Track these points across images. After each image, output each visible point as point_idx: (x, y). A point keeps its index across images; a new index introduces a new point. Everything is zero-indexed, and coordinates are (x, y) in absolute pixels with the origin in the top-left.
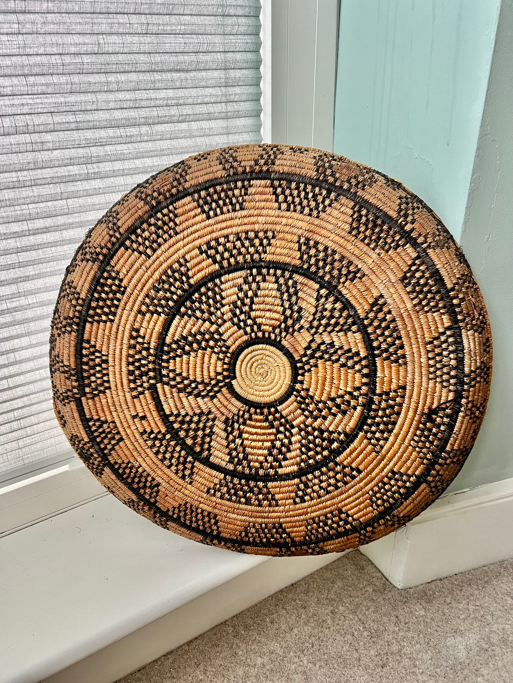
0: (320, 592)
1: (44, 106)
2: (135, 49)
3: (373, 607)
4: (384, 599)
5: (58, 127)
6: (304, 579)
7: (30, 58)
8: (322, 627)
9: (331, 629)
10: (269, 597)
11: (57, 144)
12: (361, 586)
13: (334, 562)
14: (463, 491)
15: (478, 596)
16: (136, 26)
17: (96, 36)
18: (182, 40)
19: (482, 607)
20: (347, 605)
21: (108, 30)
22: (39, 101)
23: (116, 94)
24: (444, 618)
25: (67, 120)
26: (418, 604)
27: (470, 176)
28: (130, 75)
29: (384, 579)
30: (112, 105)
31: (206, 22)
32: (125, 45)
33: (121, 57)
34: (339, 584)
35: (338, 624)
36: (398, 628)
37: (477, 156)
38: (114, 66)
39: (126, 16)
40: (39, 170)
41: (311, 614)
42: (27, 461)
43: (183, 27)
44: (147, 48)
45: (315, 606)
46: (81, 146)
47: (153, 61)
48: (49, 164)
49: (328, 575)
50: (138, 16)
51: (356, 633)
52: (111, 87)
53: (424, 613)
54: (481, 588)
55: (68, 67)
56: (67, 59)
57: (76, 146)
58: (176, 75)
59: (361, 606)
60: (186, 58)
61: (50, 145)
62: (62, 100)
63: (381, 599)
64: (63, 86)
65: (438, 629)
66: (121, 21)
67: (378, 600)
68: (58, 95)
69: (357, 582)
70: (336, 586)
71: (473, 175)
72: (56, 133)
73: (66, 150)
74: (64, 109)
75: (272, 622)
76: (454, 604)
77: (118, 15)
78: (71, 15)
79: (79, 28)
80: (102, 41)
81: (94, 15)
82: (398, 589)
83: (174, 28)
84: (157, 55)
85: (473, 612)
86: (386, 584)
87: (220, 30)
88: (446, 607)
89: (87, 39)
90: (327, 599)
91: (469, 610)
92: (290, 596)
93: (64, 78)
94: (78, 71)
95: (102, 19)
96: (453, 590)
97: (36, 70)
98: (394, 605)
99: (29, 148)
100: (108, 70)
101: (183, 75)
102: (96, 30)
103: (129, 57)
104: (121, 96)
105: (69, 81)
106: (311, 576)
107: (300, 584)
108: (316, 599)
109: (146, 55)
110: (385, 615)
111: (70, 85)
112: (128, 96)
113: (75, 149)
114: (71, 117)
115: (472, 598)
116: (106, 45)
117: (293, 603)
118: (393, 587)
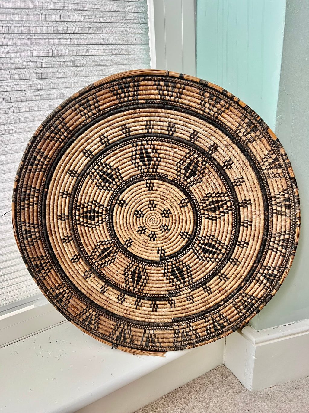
0: (198, 393)
1: (20, 86)
2: (74, 54)
3: (232, 404)
4: (240, 398)
5: (28, 98)
6: (187, 384)
7: (12, 59)
10: (164, 396)
11: (28, 108)
12: (225, 389)
13: (207, 373)
14: (290, 323)
15: (304, 396)
16: (75, 40)
17: (50, 46)
18: (102, 48)
19: (307, 404)
20: (215, 402)
21: (58, 43)
22: (17, 83)
23: (63, 79)
25: (34, 95)
26: (263, 402)
27: (275, 116)
28: (71, 68)
29: (241, 385)
30: (61, 85)
31: (116, 37)
32: (68, 51)
33: (66, 58)
34: (210, 388)
37: (278, 104)
38: (62, 63)
39: (68, 34)
40: (18, 124)
41: (191, 408)
42: (8, 302)
43: (102, 41)
44: (81, 53)
45: (194, 402)
46: (43, 109)
47: (85, 60)
48: (23, 120)
49: (203, 381)
50: (75, 35)
52: (60, 75)
53: (267, 408)
54: (305, 391)
55: (34, 64)
56: (34, 60)
57: (39, 109)
58: (99, 68)
59: (224, 403)
60: (105, 58)
61: (24, 109)
62: (31, 83)
63: (238, 398)
64: (31, 75)
66: (65, 37)
67: (236, 399)
68: (28, 80)
69: (222, 386)
70: (208, 389)
71: (277, 116)
72: (27, 102)
73: (34, 112)
74: (32, 88)
76: (288, 402)
77: (64, 34)
78: (35, 34)
79: (40, 42)
80: (54, 49)
81: (50, 35)
82: (250, 392)
83: (97, 41)
84: (88, 57)
85: (301, 407)
86: (242, 388)
87: (125, 42)
88: (282, 403)
89: (45, 48)
90: (202, 397)
91: (297, 406)
92: (178, 395)
93: (32, 70)
94: (40, 66)
95: (54, 37)
96: (287, 392)
97: (15, 66)
98: (247, 402)
99: (11, 110)
100: (58, 66)
101: (103, 68)
102: (50, 43)
103: (71, 58)
104: (66, 80)
105: (35, 72)
106: (192, 382)
107: (185, 387)
108: (195, 398)
109: (81, 57)
110: (241, 409)
111: (35, 74)
112: (70, 80)
113: (39, 112)
114: (36, 93)
115: (300, 398)
116: (57, 51)
117: (180, 400)
118: (247, 390)
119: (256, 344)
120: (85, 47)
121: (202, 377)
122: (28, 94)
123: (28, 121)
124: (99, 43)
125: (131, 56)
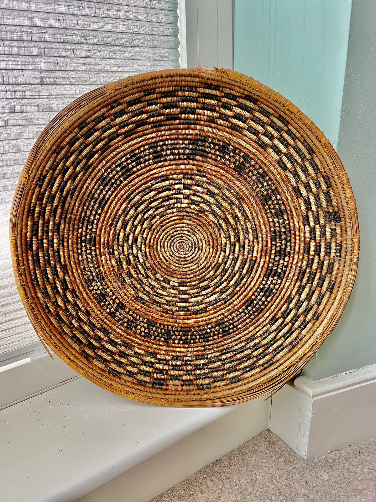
0: (240, 465)
1: (16, 63)
2: (86, 27)
3: (285, 475)
4: (294, 468)
5: (27, 80)
6: (226, 455)
7: (7, 27)
8: (244, 494)
9: (252, 495)
10: (198, 471)
11: (26, 94)
12: (274, 458)
13: (250, 440)
14: (351, 371)
15: (370, 461)
16: (87, 9)
17: (57, 15)
18: (121, 23)
19: (375, 470)
21: (66, 11)
22: (12, 59)
23: (72, 59)
24: (345, 480)
25: (34, 75)
26: (322, 471)
27: (340, 106)
28: (83, 45)
29: (293, 452)
30: (69, 67)
31: (139, 11)
32: (79, 23)
33: (75, 32)
34: (256, 458)
35: (258, 491)
36: (307, 492)
37: (344, 91)
38: (71, 37)
39: (79, 2)
40: (12, 114)
41: (234, 484)
43: (122, 13)
44: (95, 27)
45: (237, 476)
46: (45, 97)
47: (100, 36)
48: (19, 109)
49: (246, 450)
50: (88, 3)
51: (273, 498)
52: (68, 53)
53: (328, 478)
54: (371, 455)
55: (36, 35)
56: (35, 30)
57: (40, 97)
58: (117, 48)
59: (275, 475)
60: (125, 36)
61: (20, 95)
62: (31, 60)
63: (291, 468)
64: (31, 49)
65: (341, 490)
66: (76, 5)
67: (289, 469)
68: (27, 57)
69: (270, 455)
70: (253, 460)
71: (343, 105)
72: (25, 86)
73: (33, 100)
74: (32, 67)
75: (202, 492)
76: (352, 469)
79: (44, 8)
80: (61, 18)
82: (305, 459)
83: (115, 13)
84: (103, 32)
86: (293, 456)
87: (149, 18)
88: (345, 471)
89: (50, 16)
90: (247, 470)
91: (364, 473)
92: (216, 469)
93: (33, 43)
94: (43, 39)
96: (349, 458)
97: (11, 36)
98: (303, 473)
99: (4, 95)
100: (66, 41)
101: (122, 49)
102: (57, 10)
103: (81, 32)
104: (76, 60)
105: (36, 46)
106: (232, 452)
107: (224, 460)
108: (238, 471)
109: (94, 32)
110: (296, 481)
111: (37, 49)
112: (81, 61)
113: (40, 100)
114: (37, 74)
115: (365, 463)
116: (65, 22)
117: (219, 475)
118: (301, 458)
119: (313, 397)
120: (100, 19)
121: (244, 446)
122: (26, 74)
123: (25, 111)
124: (118, 17)
125: (156, 37)
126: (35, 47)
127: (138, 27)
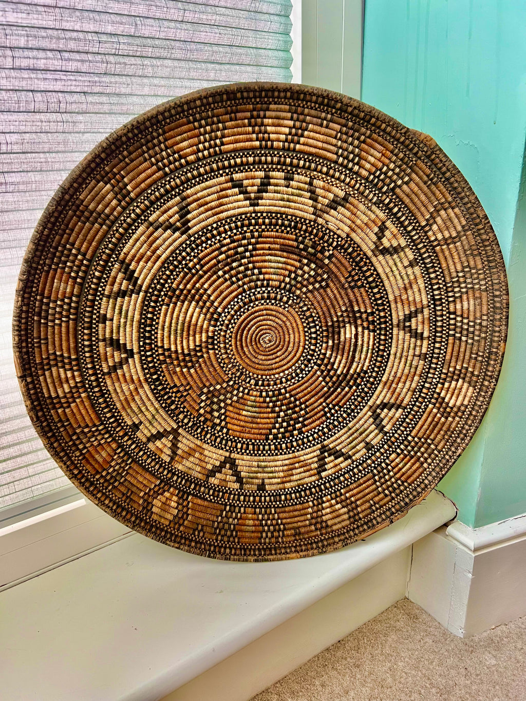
0: (372, 647)
1: (77, 84)
2: (171, 36)
3: (436, 660)
4: (447, 650)
5: (91, 108)
6: (351, 634)
7: (66, 32)
8: (382, 687)
9: (394, 688)
10: (315, 657)
11: (89, 126)
12: (419, 637)
13: (382, 613)
16: (173, 11)
17: (133, 18)
18: (217, 31)
21: (145, 13)
22: (72, 78)
23: (151, 79)
24: (518, 665)
25: (101, 101)
26: (486, 653)
28: (166, 61)
29: (443, 629)
30: (146, 90)
31: (240, 15)
32: (162, 29)
33: (157, 42)
34: (393, 637)
35: (400, 682)
36: (468, 682)
38: (150, 50)
40: (69, 154)
41: (367, 673)
42: (36, 493)
43: (218, 18)
44: (183, 36)
45: (370, 663)
47: (189, 49)
49: (378, 627)
51: (423, 691)
52: (146, 71)
53: (495, 662)
55: (104, 45)
56: (104, 38)
58: (210, 66)
59: (422, 660)
60: (221, 49)
61: (81, 127)
62: (97, 79)
63: (443, 650)
64: (98, 65)
65: (515, 678)
66: (158, 4)
67: (441, 652)
68: (92, 75)
69: (413, 633)
70: (390, 640)
72: (88, 115)
73: (98, 134)
74: (97, 90)
75: (323, 686)
79: (117, 8)
80: (139, 22)
82: (461, 638)
83: (209, 17)
84: (193, 44)
86: (445, 634)
87: (253, 26)
88: (518, 653)
89: (125, 19)
90: (382, 654)
92: (339, 654)
93: (100, 57)
94: (114, 51)
97: (72, 45)
98: (460, 656)
99: (60, 129)
100: (144, 54)
101: (217, 67)
102: (133, 11)
103: (165, 42)
104: (156, 81)
105: (104, 60)
106: (359, 630)
107: (348, 641)
108: (370, 656)
109: (182, 43)
110: (452, 668)
111: (105, 65)
112: (163, 82)
114: (104, 99)
116: (143, 28)
117: (344, 662)
118: (455, 636)
119: (474, 551)
120: (189, 26)
121: (375, 620)
122: (90, 99)
124: (213, 22)
125: (263, 51)
126: (102, 62)
127: (240, 38)
